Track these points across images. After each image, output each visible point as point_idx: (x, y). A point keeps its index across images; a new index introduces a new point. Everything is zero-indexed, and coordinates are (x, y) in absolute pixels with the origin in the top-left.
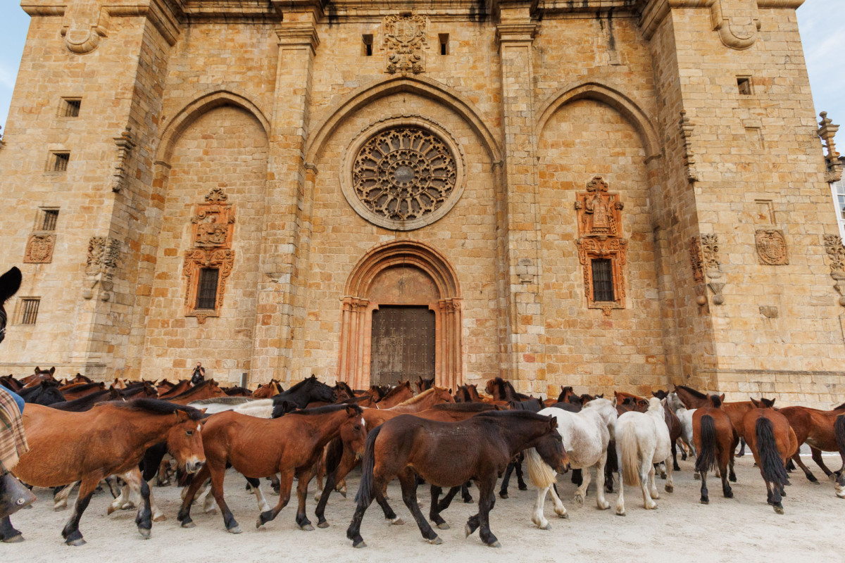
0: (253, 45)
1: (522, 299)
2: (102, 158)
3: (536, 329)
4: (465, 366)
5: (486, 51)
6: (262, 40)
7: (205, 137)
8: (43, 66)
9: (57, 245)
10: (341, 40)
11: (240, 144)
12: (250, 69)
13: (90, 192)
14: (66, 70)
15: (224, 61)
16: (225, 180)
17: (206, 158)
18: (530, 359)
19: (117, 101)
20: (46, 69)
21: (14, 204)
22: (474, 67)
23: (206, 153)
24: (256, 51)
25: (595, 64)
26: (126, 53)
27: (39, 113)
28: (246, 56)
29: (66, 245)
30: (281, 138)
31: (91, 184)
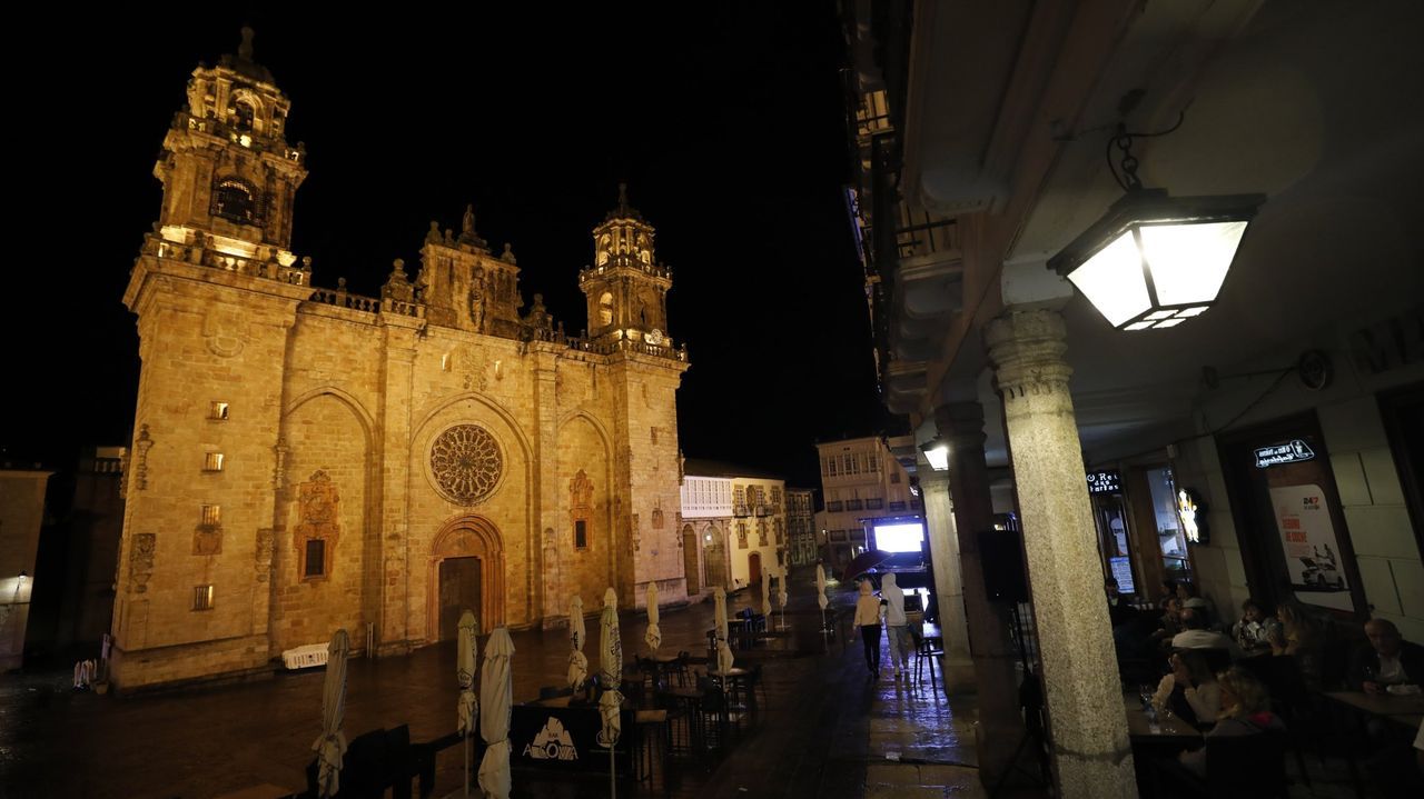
0: (355, 348)
1: (548, 553)
2: (259, 460)
3: (554, 571)
4: (507, 596)
5: (527, 379)
6: (364, 344)
7: (305, 422)
8: (184, 365)
9: (225, 537)
10: (428, 354)
11: (338, 432)
12: (354, 369)
13: (251, 489)
14: (210, 372)
15: (330, 359)
16: (327, 464)
17: (307, 441)
18: (551, 588)
19: (266, 408)
20: (188, 369)
21: (173, 502)
22: (518, 390)
23: (307, 437)
24: (359, 354)
25: (586, 398)
26: (271, 362)
27: (187, 413)
28: (351, 357)
29: (234, 538)
30: (393, 439)
31: (251, 484)
